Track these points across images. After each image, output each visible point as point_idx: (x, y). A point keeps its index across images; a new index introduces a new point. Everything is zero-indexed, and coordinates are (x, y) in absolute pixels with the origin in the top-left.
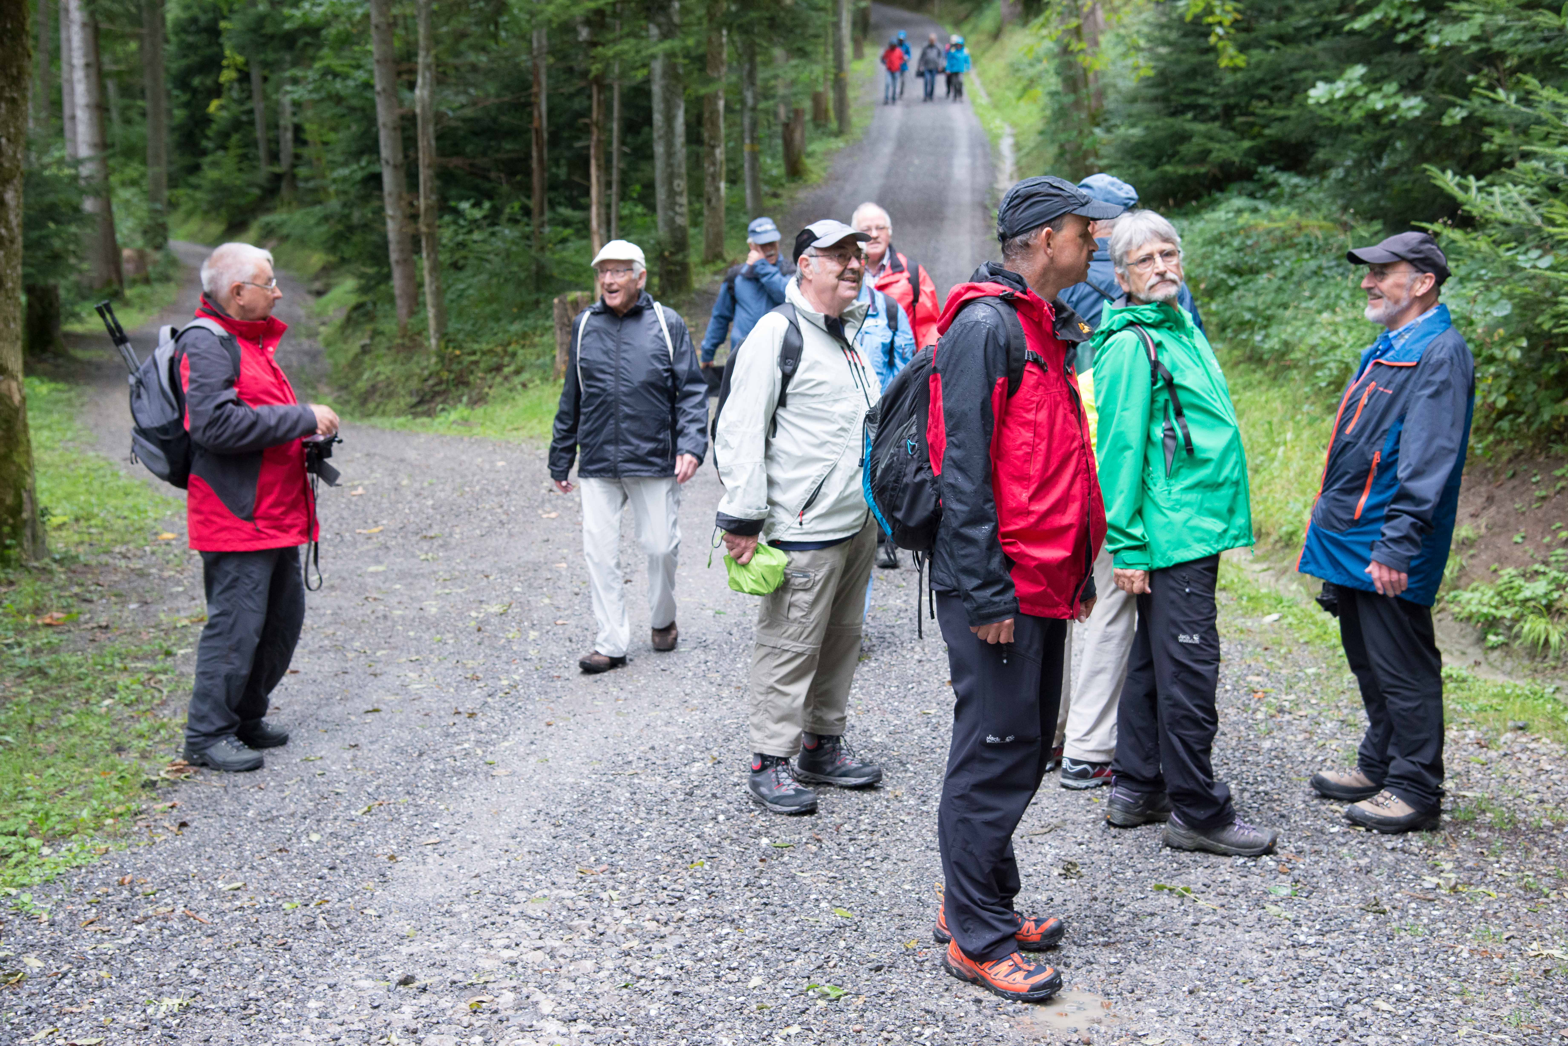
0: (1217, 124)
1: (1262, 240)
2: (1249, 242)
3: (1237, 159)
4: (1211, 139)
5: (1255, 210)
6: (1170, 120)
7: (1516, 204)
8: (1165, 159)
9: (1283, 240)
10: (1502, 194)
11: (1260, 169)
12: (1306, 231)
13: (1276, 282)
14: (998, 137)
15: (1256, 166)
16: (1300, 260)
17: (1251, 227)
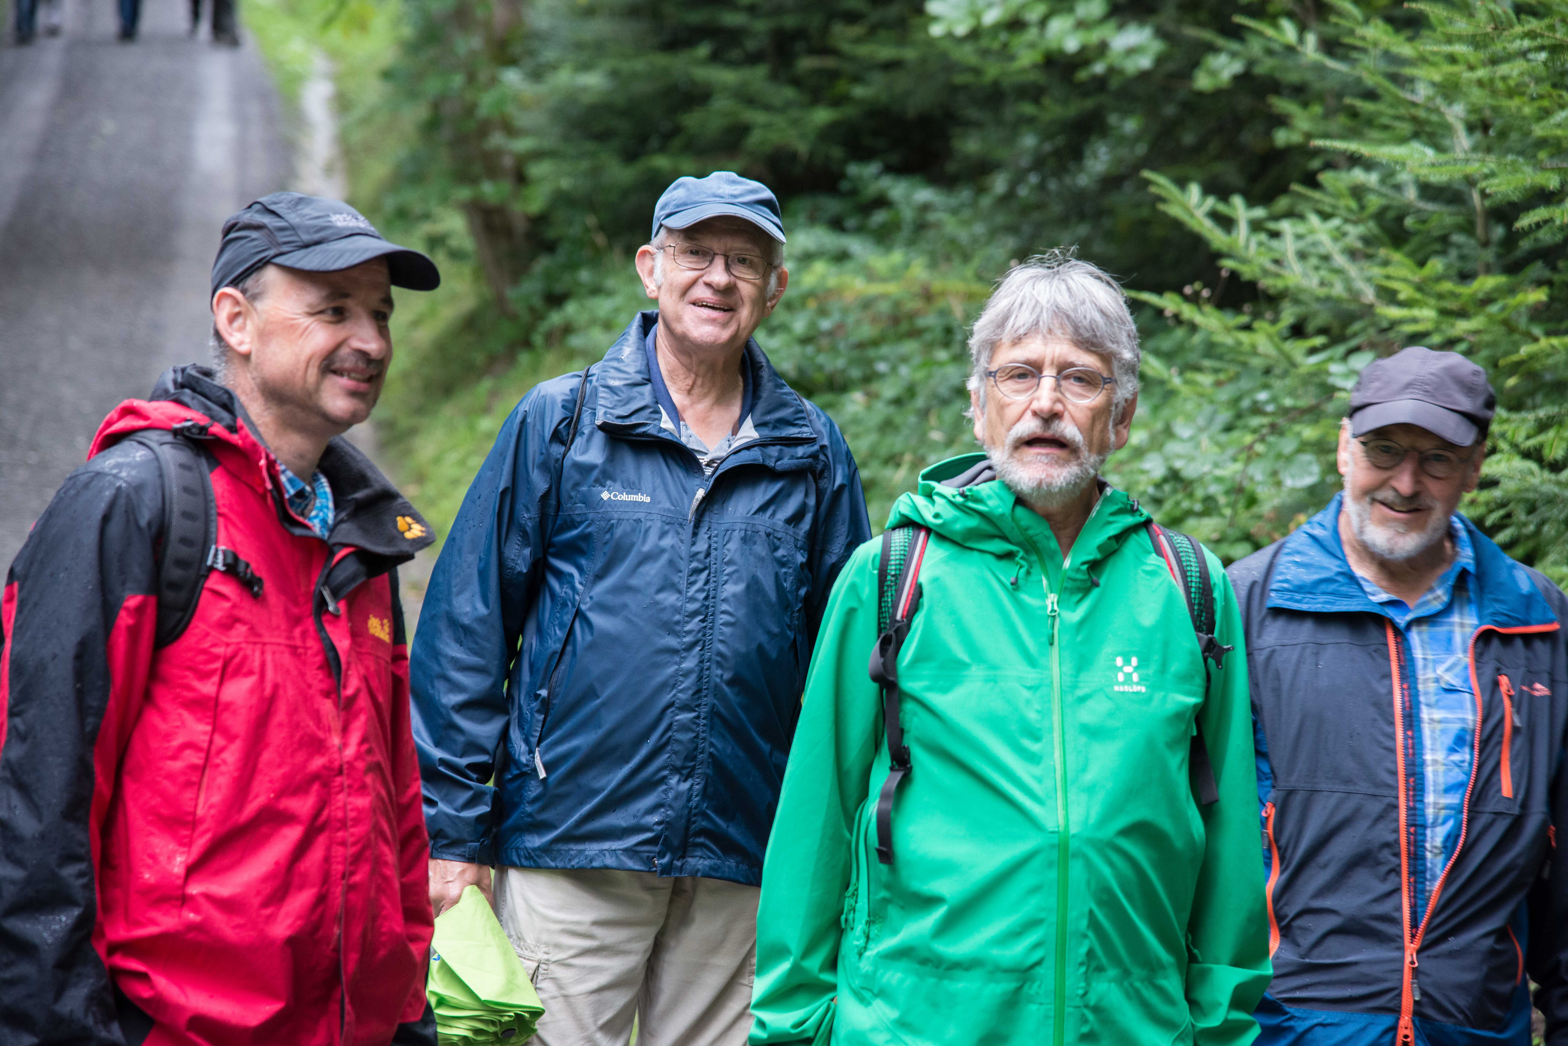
0: (761, 71)
1: (851, 319)
2: (825, 324)
3: (802, 148)
4: (750, 101)
5: (841, 257)
6: (662, 60)
7: (1326, 258)
8: (654, 142)
9: (895, 320)
10: (1299, 237)
11: (853, 169)
12: (941, 303)
13: (881, 410)
14: (297, 79)
15: (845, 162)
16: (930, 363)
17: (830, 293)
